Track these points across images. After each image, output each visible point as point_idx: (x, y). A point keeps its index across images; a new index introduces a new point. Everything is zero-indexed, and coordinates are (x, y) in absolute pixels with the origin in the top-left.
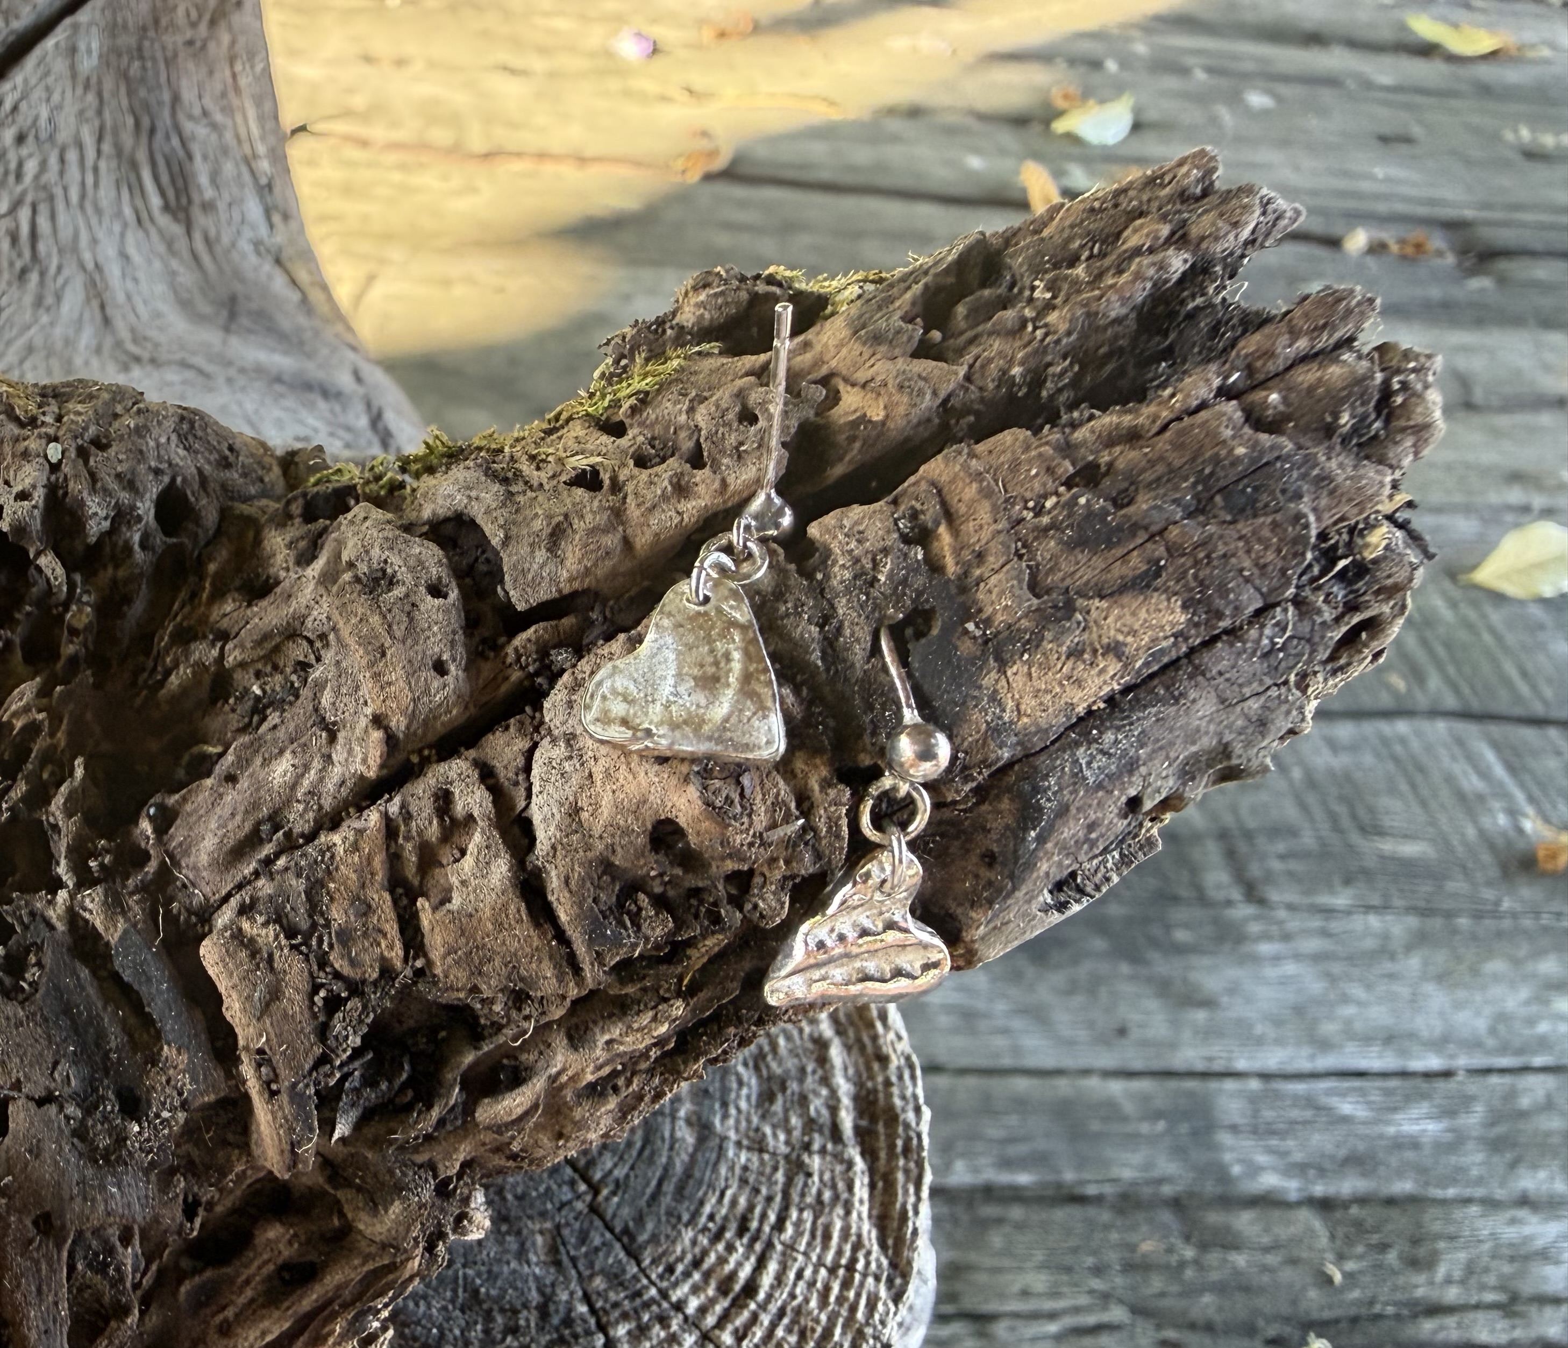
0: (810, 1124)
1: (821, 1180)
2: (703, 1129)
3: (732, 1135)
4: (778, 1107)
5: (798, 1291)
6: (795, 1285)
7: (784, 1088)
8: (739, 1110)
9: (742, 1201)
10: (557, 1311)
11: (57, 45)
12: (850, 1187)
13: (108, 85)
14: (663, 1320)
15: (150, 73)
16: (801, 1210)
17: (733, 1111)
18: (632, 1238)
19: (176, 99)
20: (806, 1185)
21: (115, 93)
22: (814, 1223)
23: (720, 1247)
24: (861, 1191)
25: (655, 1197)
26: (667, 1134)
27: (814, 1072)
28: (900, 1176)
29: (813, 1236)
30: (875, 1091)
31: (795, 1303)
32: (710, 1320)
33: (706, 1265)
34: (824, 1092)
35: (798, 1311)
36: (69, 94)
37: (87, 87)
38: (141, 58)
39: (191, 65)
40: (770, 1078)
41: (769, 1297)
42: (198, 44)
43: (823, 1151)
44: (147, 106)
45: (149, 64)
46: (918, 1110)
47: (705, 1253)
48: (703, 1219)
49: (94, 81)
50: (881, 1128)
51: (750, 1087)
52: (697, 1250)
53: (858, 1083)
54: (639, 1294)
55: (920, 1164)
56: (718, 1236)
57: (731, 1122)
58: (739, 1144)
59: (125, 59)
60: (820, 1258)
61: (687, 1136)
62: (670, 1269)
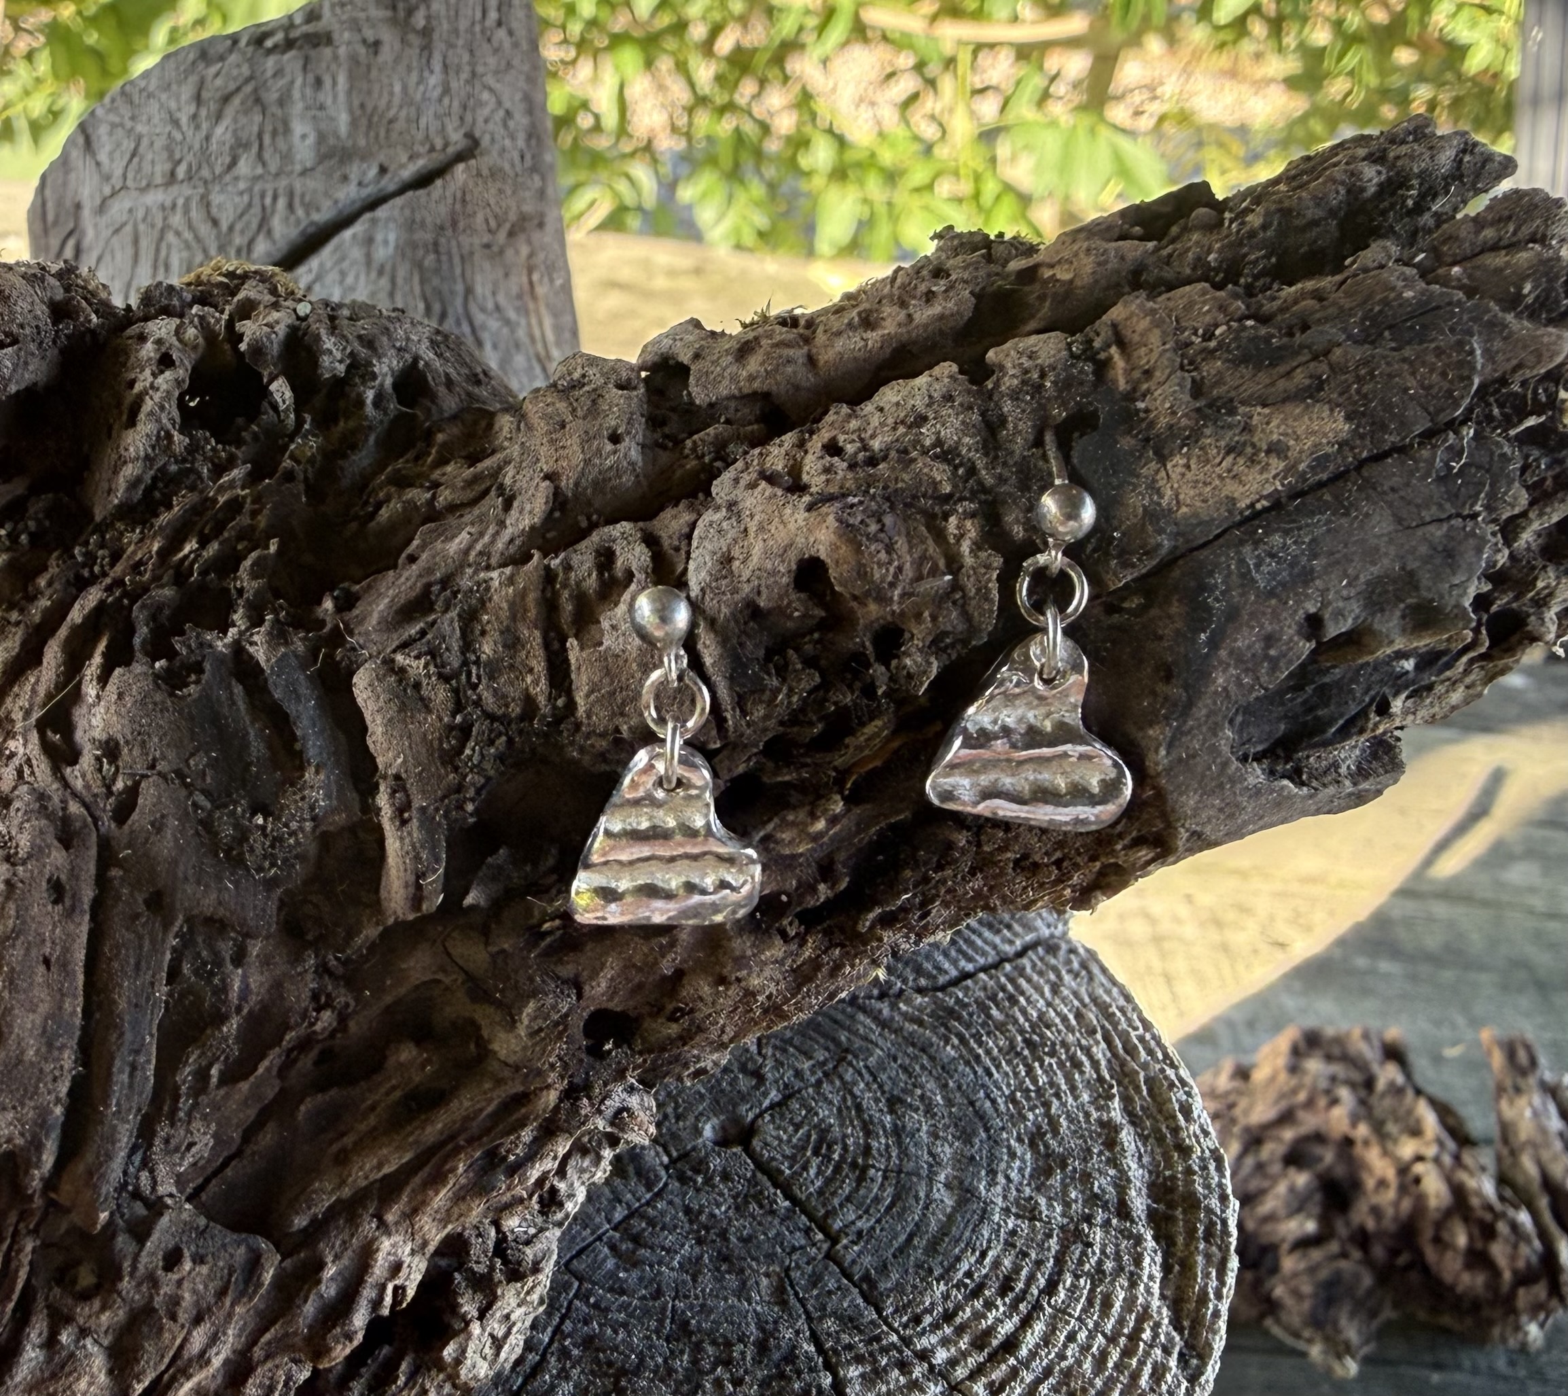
0: (1093, 1199)
1: (1103, 1252)
2: (965, 1193)
3: (999, 1201)
4: (1056, 1180)
5: (1069, 1353)
6: (1065, 1346)
7: (1063, 1165)
8: (1008, 1178)
9: (1007, 1262)
10: (778, 1347)
11: (354, 236)
12: (1138, 1261)
13: (401, 273)
14: (904, 1367)
15: (445, 266)
16: (1077, 1277)
17: (1001, 1179)
18: (873, 1284)
19: (469, 291)
20: (1083, 1253)
21: (409, 280)
22: (1092, 1291)
23: (978, 1304)
24: (1152, 1266)
25: (901, 1250)
26: (922, 1194)
27: (1100, 1153)
28: (1200, 1259)
29: (1090, 1302)
30: (1173, 1178)
31: (1064, 1364)
32: (960, 1373)
33: (958, 1320)
34: (1112, 1172)
35: (1067, 1374)
36: (362, 278)
37: (381, 272)
38: (437, 252)
39: (487, 265)
40: (1048, 1156)
41: (1033, 1354)
42: (495, 249)
43: (1106, 1224)
44: (438, 293)
45: (444, 258)
46: (1224, 1198)
47: (959, 1307)
48: (960, 1274)
49: (388, 268)
50: (1179, 1213)
51: (1023, 1161)
52: (951, 1305)
53: (1154, 1171)
54: (878, 1339)
55: (1224, 1249)
56: (976, 1293)
57: (999, 1189)
58: (1006, 1211)
59: (421, 252)
60: (1097, 1324)
61: (946, 1199)
62: (917, 1320)
